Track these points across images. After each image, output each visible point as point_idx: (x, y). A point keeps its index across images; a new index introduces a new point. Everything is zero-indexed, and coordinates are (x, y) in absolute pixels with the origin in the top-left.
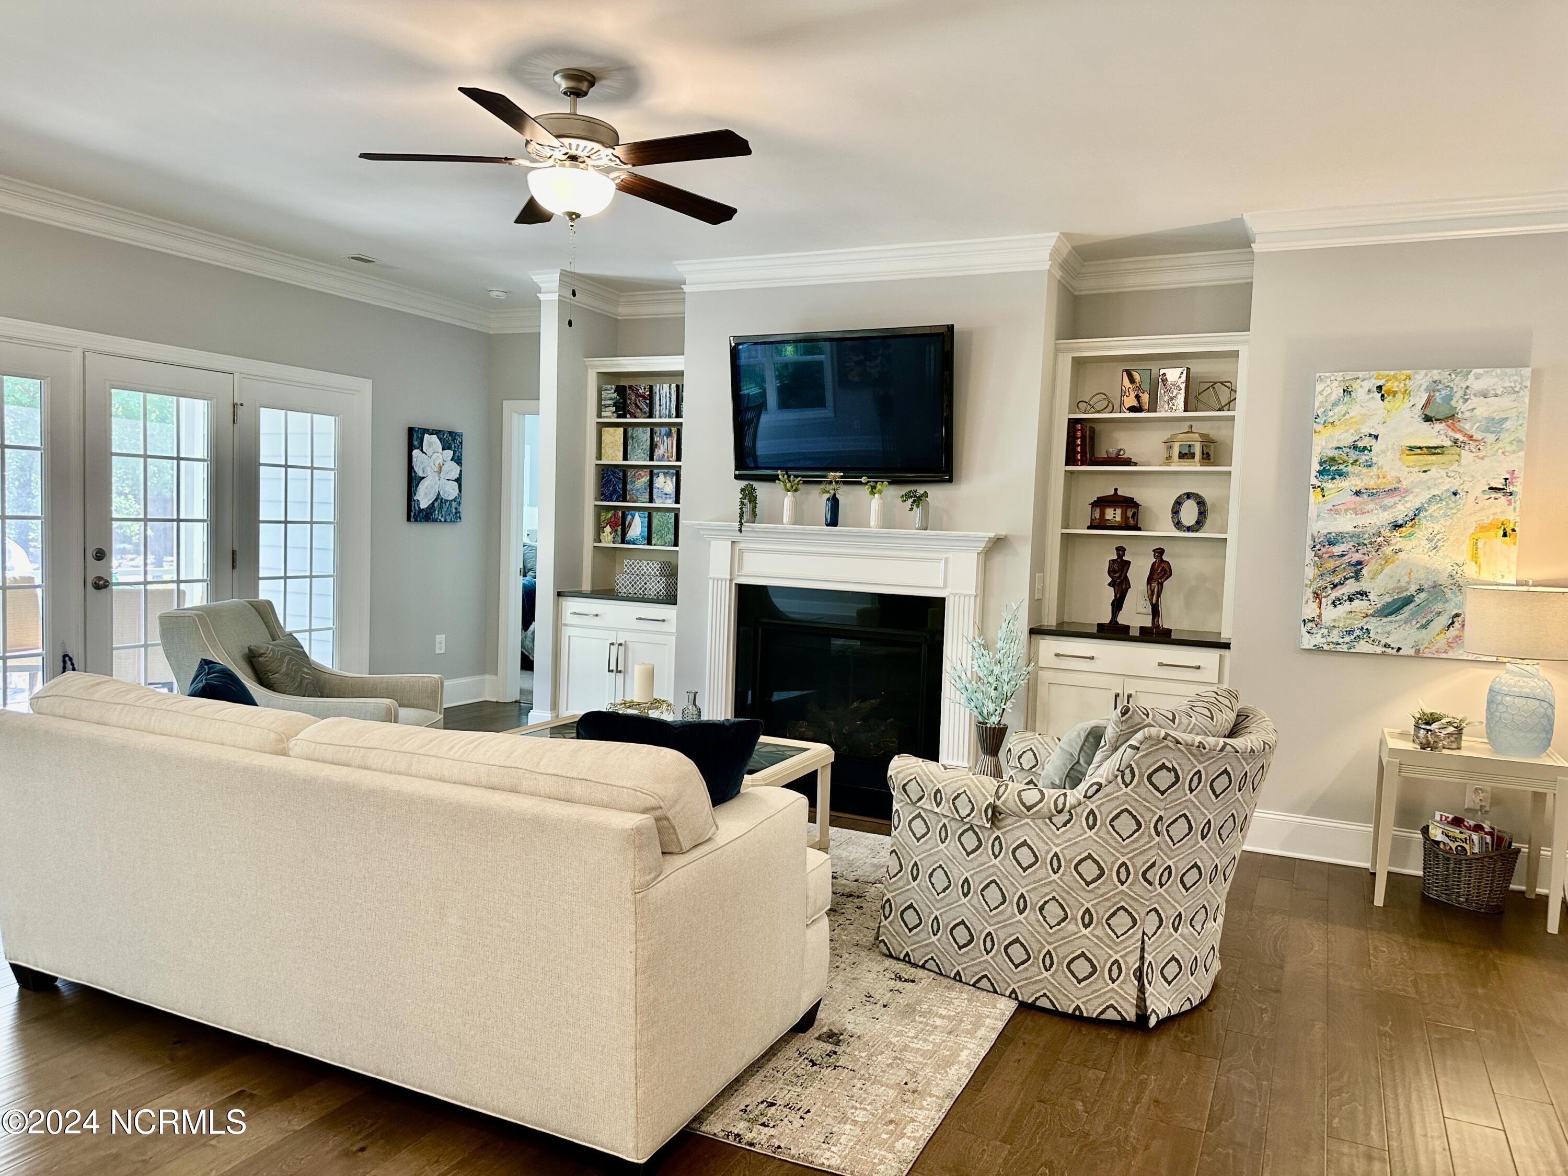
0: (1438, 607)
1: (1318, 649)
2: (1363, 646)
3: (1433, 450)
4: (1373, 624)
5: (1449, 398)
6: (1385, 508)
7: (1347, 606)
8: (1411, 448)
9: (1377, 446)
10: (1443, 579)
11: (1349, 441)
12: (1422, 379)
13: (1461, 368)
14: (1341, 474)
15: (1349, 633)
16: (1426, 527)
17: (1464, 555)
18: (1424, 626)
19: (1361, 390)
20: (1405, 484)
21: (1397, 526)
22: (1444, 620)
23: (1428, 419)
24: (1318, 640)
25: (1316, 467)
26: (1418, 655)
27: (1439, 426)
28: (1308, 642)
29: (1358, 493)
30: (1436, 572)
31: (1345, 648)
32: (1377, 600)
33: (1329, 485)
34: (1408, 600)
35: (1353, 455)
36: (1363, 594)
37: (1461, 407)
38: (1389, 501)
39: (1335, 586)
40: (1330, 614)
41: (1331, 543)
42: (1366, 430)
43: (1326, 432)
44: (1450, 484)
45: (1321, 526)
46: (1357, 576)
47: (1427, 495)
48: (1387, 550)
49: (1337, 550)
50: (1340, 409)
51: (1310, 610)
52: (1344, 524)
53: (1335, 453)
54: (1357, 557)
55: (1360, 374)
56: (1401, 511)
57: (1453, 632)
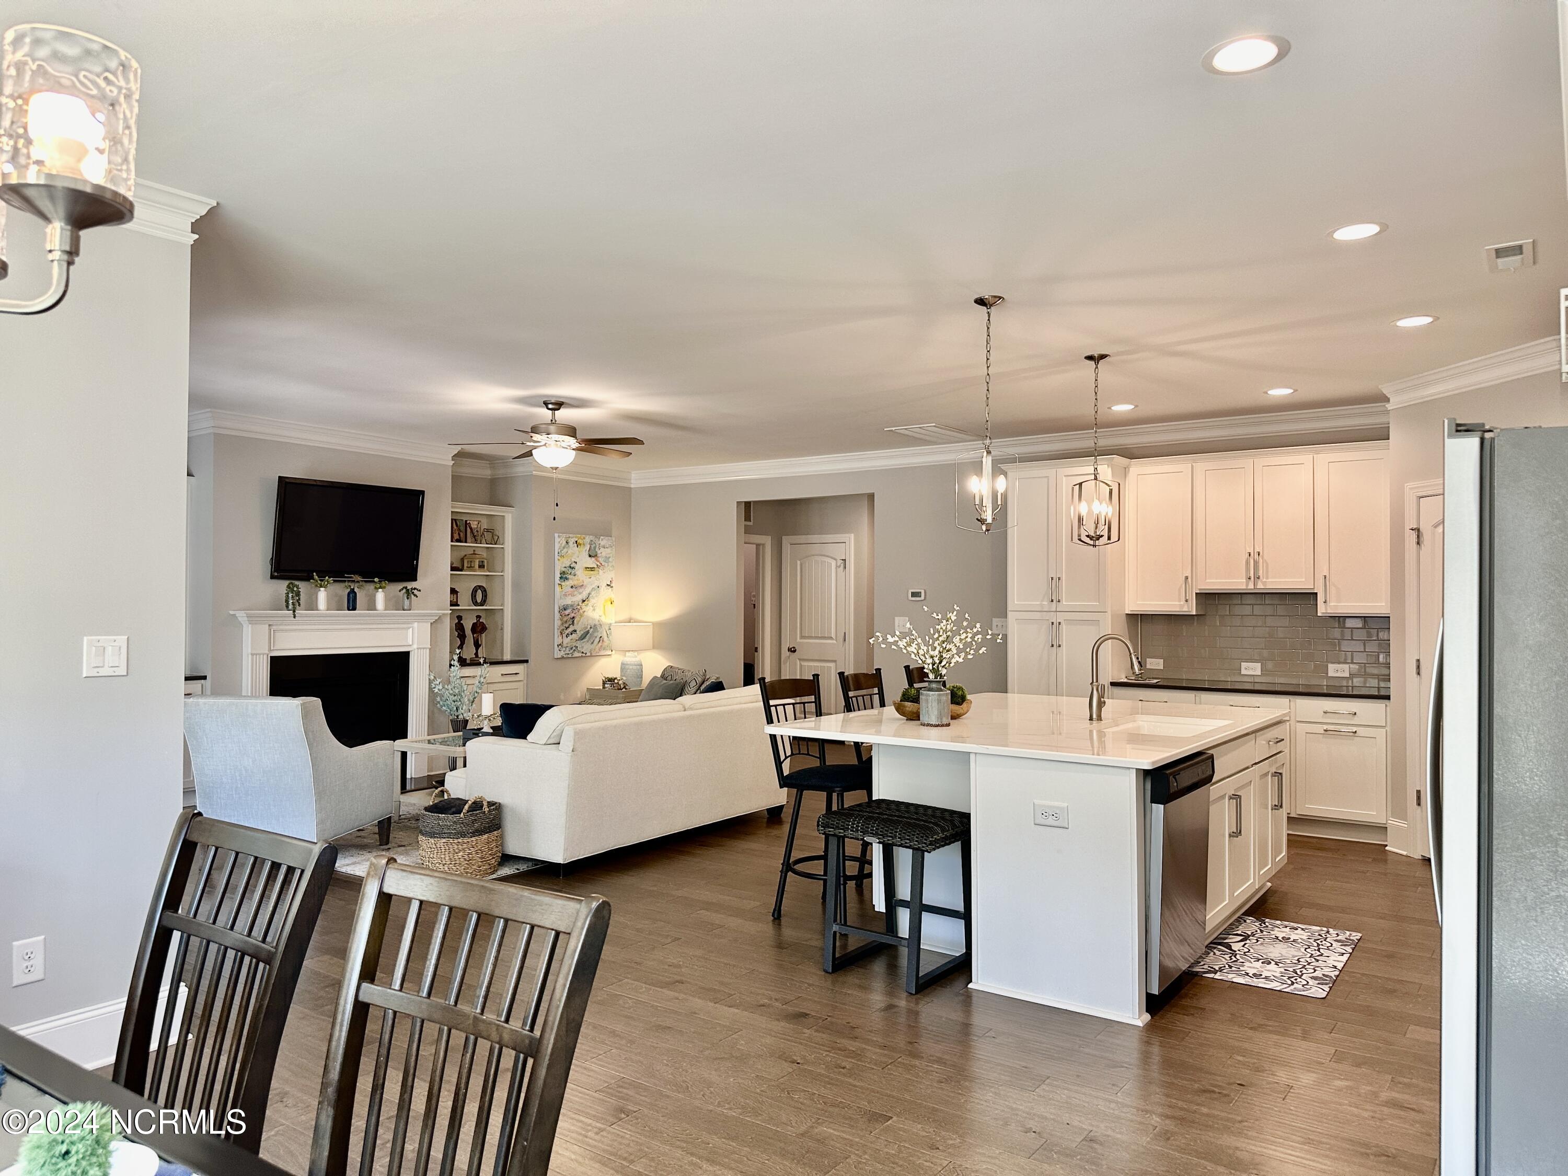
0: (596, 634)
1: (563, 658)
2: (576, 654)
3: (592, 569)
4: (579, 644)
5: (595, 548)
6: (580, 593)
7: (570, 637)
8: (586, 568)
9: (577, 567)
10: (597, 623)
11: (568, 565)
12: (588, 539)
13: (597, 536)
14: (567, 579)
15: (572, 648)
16: (592, 601)
17: (601, 613)
18: (592, 643)
19: (572, 541)
20: (585, 584)
21: (584, 601)
22: (597, 640)
23: (590, 556)
24: (562, 653)
25: (558, 576)
26: (591, 656)
27: (593, 559)
28: (558, 654)
29: (572, 587)
30: (594, 619)
31: (570, 656)
32: (579, 633)
33: (563, 584)
34: (588, 632)
35: (570, 570)
36: (575, 631)
37: (599, 552)
38: (581, 590)
39: (567, 628)
40: (566, 641)
41: (565, 610)
42: (573, 560)
43: (562, 560)
44: (597, 584)
45: (560, 602)
46: (573, 624)
47: (590, 589)
48: (581, 611)
49: (567, 612)
50: (565, 550)
51: (558, 640)
52: (568, 601)
53: (564, 569)
54: (572, 615)
55: (571, 535)
56: (584, 596)
57: (600, 644)
